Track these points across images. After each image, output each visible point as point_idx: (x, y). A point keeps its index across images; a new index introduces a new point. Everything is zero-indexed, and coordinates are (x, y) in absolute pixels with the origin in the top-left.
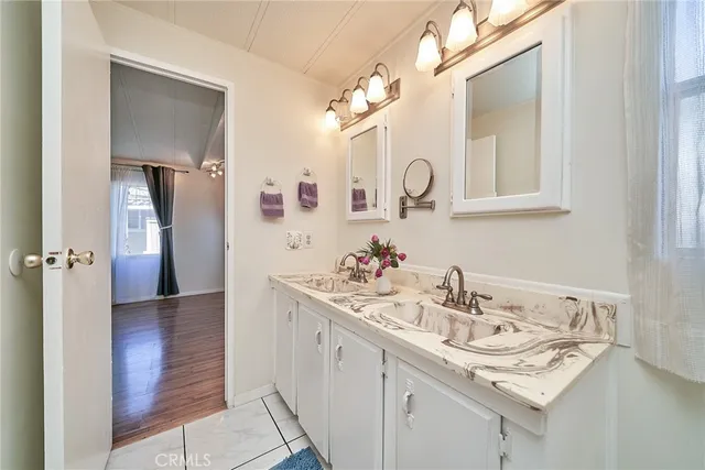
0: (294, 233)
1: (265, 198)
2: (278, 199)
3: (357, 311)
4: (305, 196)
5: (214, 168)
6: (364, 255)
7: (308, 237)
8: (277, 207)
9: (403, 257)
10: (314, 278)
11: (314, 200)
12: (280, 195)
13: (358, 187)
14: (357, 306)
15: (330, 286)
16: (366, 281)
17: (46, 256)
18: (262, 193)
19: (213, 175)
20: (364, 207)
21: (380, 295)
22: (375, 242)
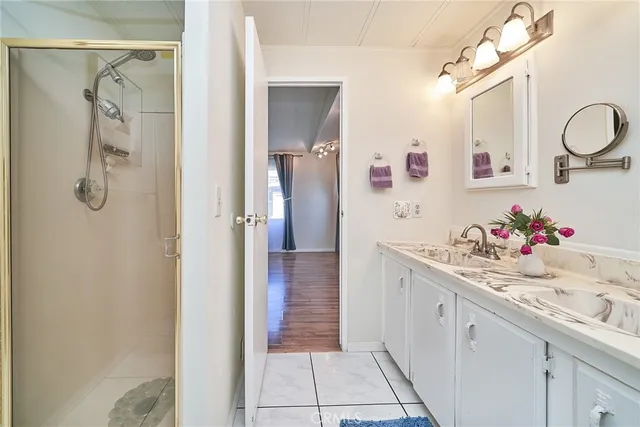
0: (402, 203)
1: (374, 172)
2: (387, 172)
3: (499, 289)
4: (414, 166)
5: (321, 150)
6: (499, 226)
7: (417, 207)
8: (385, 179)
9: (568, 233)
10: (426, 248)
11: (424, 169)
12: (389, 167)
13: (480, 151)
14: (496, 283)
15: (446, 258)
16: (498, 258)
17: (246, 217)
18: (372, 167)
19: (320, 156)
20: (487, 173)
21: (527, 276)
22: (516, 212)
